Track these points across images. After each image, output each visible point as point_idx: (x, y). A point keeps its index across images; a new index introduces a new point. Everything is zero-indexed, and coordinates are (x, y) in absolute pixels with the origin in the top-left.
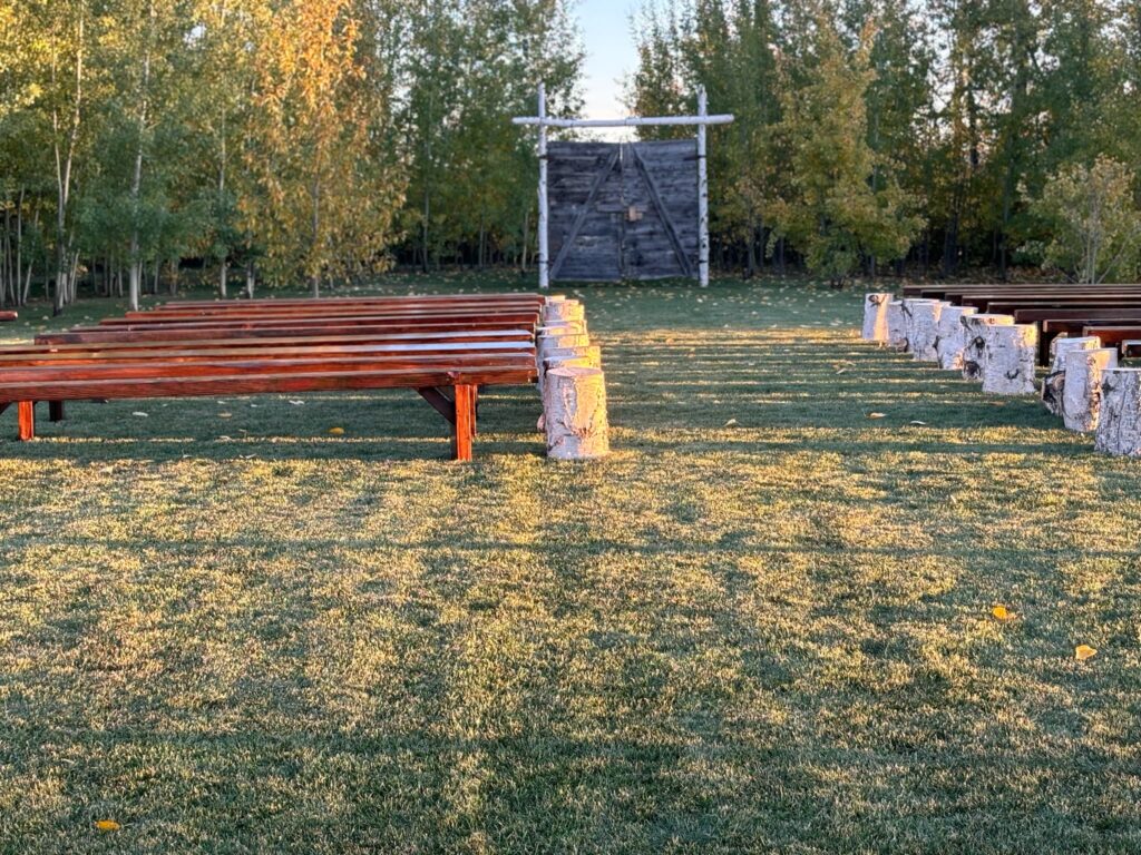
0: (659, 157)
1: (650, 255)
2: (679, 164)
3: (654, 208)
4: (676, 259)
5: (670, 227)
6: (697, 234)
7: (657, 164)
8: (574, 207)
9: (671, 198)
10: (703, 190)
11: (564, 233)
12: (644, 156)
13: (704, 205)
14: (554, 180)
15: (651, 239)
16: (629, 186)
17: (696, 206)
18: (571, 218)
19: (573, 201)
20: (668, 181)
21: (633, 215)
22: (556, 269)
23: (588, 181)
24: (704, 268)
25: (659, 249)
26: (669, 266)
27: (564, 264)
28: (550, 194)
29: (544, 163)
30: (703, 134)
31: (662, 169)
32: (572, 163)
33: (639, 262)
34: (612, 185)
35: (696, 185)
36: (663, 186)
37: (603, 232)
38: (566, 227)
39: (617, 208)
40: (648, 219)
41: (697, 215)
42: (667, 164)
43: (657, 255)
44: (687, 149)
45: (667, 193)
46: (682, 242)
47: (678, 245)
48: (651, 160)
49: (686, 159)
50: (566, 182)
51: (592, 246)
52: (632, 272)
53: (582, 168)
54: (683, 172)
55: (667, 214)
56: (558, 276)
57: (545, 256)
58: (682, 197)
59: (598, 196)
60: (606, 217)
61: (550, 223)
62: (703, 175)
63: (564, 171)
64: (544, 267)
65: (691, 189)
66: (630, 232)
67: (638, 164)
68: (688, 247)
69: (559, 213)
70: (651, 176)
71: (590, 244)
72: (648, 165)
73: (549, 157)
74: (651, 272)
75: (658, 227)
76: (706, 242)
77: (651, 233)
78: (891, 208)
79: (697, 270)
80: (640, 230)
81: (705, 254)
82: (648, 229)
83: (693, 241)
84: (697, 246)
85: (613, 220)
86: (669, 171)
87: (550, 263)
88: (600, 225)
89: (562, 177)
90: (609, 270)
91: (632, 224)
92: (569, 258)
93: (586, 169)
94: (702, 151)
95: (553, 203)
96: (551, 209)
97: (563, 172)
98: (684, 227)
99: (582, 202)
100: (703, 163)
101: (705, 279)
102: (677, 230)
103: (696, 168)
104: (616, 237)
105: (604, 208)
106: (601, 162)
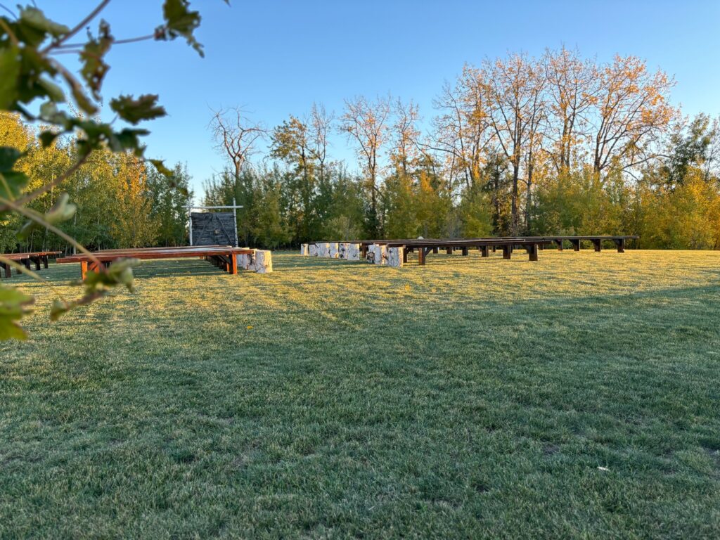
0: (223, 217)
1: (222, 243)
2: (229, 219)
3: (222, 230)
5: (227, 235)
6: (234, 237)
7: (222, 219)
9: (227, 228)
10: (236, 225)
11: (197, 237)
12: (219, 216)
13: (236, 229)
14: (193, 223)
15: (221, 239)
16: (215, 224)
17: (234, 230)
18: (199, 233)
19: (199, 229)
20: (226, 223)
21: (216, 232)
23: (203, 223)
25: (224, 241)
28: (192, 227)
29: (190, 218)
30: (235, 211)
32: (199, 218)
34: (210, 224)
35: (234, 225)
36: (224, 224)
37: (208, 237)
38: (197, 235)
39: (212, 230)
40: (221, 233)
41: (234, 232)
42: (225, 219)
44: (231, 215)
45: (226, 226)
46: (230, 239)
49: (231, 217)
50: (197, 223)
53: (201, 220)
54: (229, 221)
55: (226, 232)
57: (191, 244)
58: (230, 227)
59: (206, 227)
60: (209, 233)
61: (193, 234)
62: (235, 222)
63: (197, 220)
65: (232, 225)
66: (216, 237)
67: (217, 219)
68: (232, 241)
69: (196, 232)
70: (221, 222)
71: (204, 240)
72: (220, 219)
73: (192, 217)
75: (224, 235)
76: (237, 239)
77: (222, 237)
78: (287, 230)
80: (218, 236)
81: (236, 243)
83: (233, 239)
84: (235, 241)
85: (211, 233)
86: (226, 221)
88: (207, 235)
89: (195, 222)
91: (217, 234)
94: (235, 215)
95: (194, 229)
96: (193, 231)
98: (231, 235)
99: (202, 229)
100: (235, 219)
102: (229, 236)
103: (233, 220)
104: (212, 238)
105: (208, 230)
106: (207, 218)
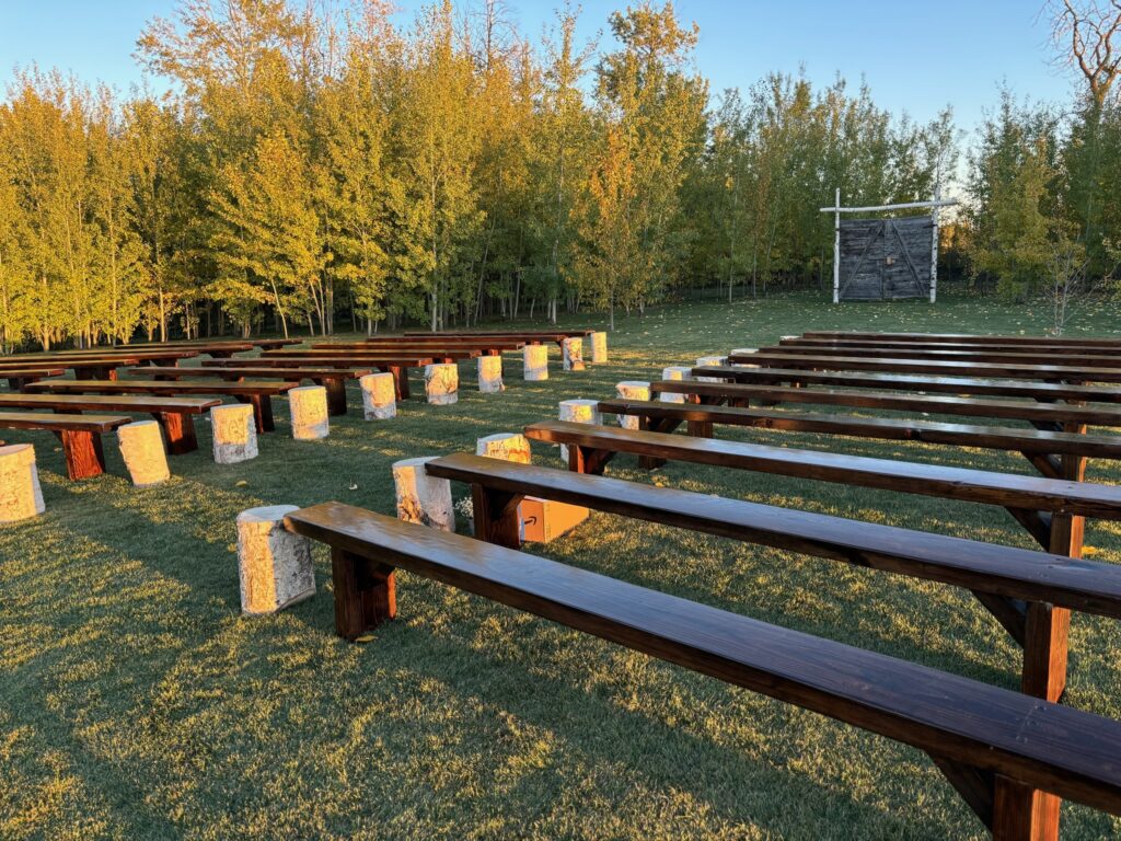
0: (907, 227)
1: (900, 284)
2: (920, 231)
3: (903, 257)
4: (915, 286)
5: (912, 267)
6: (929, 272)
7: (906, 231)
8: (855, 257)
9: (913, 251)
10: (935, 245)
11: (849, 272)
12: (898, 226)
13: (935, 254)
14: (843, 242)
15: (900, 275)
16: (889, 247)
17: (930, 255)
18: (853, 264)
19: (854, 254)
20: (913, 241)
21: (889, 261)
22: (842, 292)
23: (864, 242)
24: (933, 292)
25: (905, 281)
26: (912, 290)
27: (847, 290)
28: (840, 251)
29: (838, 233)
31: (909, 234)
32: (854, 233)
33: (893, 288)
34: (878, 244)
35: (931, 243)
36: (909, 243)
37: (871, 271)
38: (850, 268)
39: (881, 257)
40: (899, 263)
41: (930, 259)
42: (912, 231)
43: (904, 284)
44: (926, 221)
45: (912, 248)
46: (920, 277)
47: (917, 279)
48: (903, 229)
49: (925, 227)
50: (851, 243)
51: (864, 280)
52: (887, 294)
53: (861, 235)
54: (922, 236)
55: (911, 260)
56: (844, 296)
57: (837, 284)
58: (921, 250)
59: (869, 250)
60: (873, 262)
61: (840, 266)
62: (935, 236)
63: (850, 237)
64: (836, 291)
65: (927, 245)
66: (888, 271)
67: (894, 231)
68: (924, 279)
69: (846, 261)
70: (902, 239)
71: (864, 278)
72: (900, 231)
73: (841, 230)
74: (899, 294)
75: (905, 268)
76: (935, 276)
77: (901, 272)
79: (929, 293)
80: (895, 270)
81: (933, 283)
82: (899, 269)
83: (927, 276)
84: (929, 279)
85: (878, 264)
86: (912, 235)
87: (840, 289)
88: (869, 267)
89: (848, 240)
90: (874, 293)
91: (891, 266)
92: (851, 286)
93: (862, 235)
95: (843, 255)
96: (841, 258)
98: (922, 267)
99: (860, 254)
100: (936, 229)
101: (933, 298)
102: (917, 269)
103: (931, 232)
104: (879, 273)
105: (873, 257)
106: (872, 231)
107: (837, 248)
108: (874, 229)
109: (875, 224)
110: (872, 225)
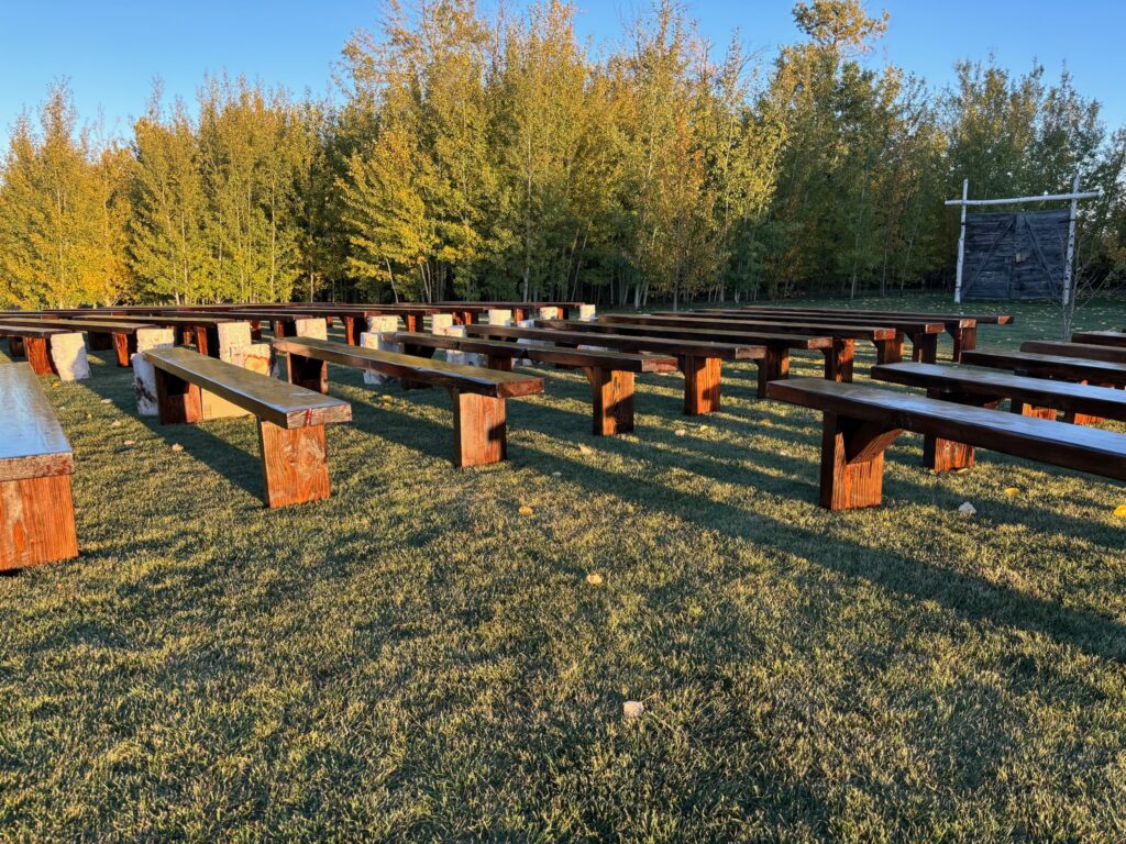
0: (1040, 221)
1: (1030, 284)
2: (1056, 225)
3: (1034, 254)
4: (1047, 287)
5: (1044, 266)
6: (1063, 270)
7: (1039, 226)
8: (981, 254)
9: (1048, 247)
10: (1072, 242)
11: (973, 269)
12: (1031, 221)
13: (1070, 251)
14: (968, 238)
15: (1030, 274)
16: (1019, 240)
17: (1065, 252)
18: (978, 260)
19: (980, 250)
20: (1047, 236)
21: (1018, 258)
22: (965, 291)
23: (992, 238)
24: (1067, 292)
25: (1035, 280)
26: (1042, 291)
27: (971, 288)
28: (965, 246)
29: (963, 228)
30: (1074, 205)
31: (1043, 229)
32: (982, 227)
33: (1022, 288)
34: (1008, 239)
35: (1067, 239)
36: (1042, 240)
37: (997, 269)
38: (975, 266)
39: (1010, 254)
40: (1030, 261)
41: (1065, 257)
42: (1047, 226)
43: (1034, 283)
44: (1062, 215)
45: (1046, 244)
46: (1052, 276)
47: (1049, 278)
48: (1036, 223)
49: (1061, 222)
50: (978, 239)
51: (990, 277)
52: (1015, 294)
53: (988, 230)
54: (1057, 231)
55: (1043, 257)
56: (967, 295)
57: (959, 283)
58: (1056, 247)
59: (997, 247)
60: (1001, 259)
61: (964, 263)
62: (1072, 232)
63: (978, 231)
64: (957, 290)
65: (1062, 241)
66: (1017, 269)
67: (1026, 226)
68: (1056, 279)
69: (971, 257)
70: (1034, 234)
72: (1033, 226)
73: (967, 224)
74: (1029, 294)
75: (1037, 266)
76: (1069, 276)
77: (1031, 270)
79: (1062, 294)
80: (1025, 268)
81: (1067, 284)
82: (1029, 267)
83: (1060, 275)
84: (1063, 279)
85: (1007, 261)
86: (1048, 231)
87: (962, 288)
88: (996, 265)
89: (974, 235)
90: (1001, 292)
91: (1021, 263)
92: (975, 285)
93: (991, 230)
94: (1073, 217)
95: (968, 251)
96: (966, 255)
97: (975, 232)
98: (1055, 266)
99: (986, 251)
100: (1073, 224)
101: (1066, 300)
102: (1050, 268)
103: (1068, 228)
104: (1007, 271)
105: (1001, 254)
106: (1001, 225)
107: (961, 243)
108: (1004, 223)
109: (1007, 218)
110: (1002, 218)
